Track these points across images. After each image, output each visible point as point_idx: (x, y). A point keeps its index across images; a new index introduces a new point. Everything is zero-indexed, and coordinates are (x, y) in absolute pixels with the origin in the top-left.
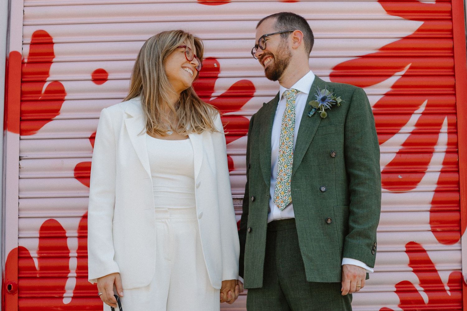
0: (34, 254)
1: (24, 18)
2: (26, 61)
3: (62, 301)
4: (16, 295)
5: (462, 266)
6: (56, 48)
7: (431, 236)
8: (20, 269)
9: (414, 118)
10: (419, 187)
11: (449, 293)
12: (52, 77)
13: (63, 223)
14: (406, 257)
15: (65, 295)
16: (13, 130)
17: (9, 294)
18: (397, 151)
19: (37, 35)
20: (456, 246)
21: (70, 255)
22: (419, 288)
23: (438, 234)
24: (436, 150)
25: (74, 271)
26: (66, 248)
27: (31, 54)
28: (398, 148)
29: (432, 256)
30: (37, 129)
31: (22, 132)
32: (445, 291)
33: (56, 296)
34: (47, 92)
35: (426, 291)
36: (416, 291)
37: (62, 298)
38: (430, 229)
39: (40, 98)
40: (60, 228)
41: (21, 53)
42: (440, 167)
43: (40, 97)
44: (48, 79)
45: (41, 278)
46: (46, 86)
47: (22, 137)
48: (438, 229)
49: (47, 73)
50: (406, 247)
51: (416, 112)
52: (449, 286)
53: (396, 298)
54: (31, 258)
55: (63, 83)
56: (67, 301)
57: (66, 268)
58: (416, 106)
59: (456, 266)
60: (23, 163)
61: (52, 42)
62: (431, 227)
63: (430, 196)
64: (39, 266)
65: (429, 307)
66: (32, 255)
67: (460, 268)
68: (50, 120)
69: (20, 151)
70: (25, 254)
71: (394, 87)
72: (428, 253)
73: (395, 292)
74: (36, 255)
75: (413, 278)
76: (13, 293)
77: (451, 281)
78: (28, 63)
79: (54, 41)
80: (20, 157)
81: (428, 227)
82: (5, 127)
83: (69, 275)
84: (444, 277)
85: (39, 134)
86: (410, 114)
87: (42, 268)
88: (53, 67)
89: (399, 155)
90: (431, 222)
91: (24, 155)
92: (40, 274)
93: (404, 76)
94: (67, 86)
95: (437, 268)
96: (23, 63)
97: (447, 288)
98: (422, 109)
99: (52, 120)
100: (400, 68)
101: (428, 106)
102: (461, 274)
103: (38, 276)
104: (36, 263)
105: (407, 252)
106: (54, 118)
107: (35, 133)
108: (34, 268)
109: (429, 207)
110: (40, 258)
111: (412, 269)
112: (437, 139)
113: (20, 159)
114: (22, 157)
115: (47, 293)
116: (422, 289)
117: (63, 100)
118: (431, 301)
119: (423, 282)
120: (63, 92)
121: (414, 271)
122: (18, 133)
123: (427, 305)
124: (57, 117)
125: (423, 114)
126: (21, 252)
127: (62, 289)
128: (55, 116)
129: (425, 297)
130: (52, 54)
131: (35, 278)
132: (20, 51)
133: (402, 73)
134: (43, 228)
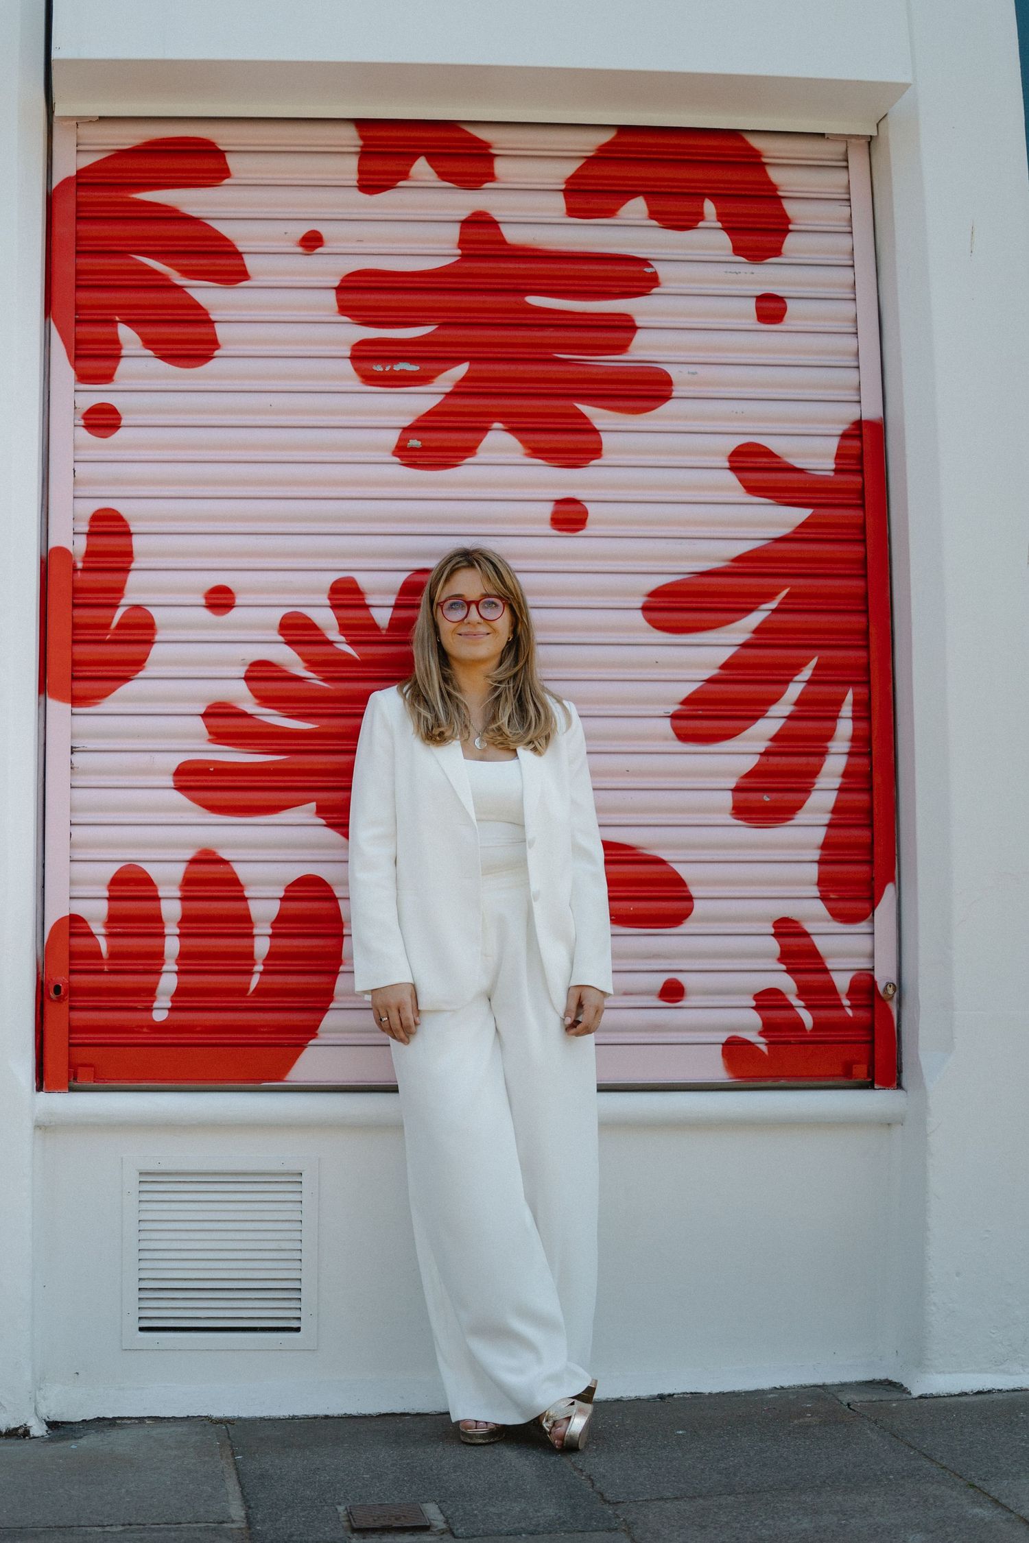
0: (98, 928)
1: (75, 483)
2: (80, 565)
3: (151, 1015)
4: (66, 1004)
5: (874, 963)
6: (138, 543)
7: (820, 908)
8: (73, 955)
9: (794, 691)
10: (801, 817)
11: (850, 1012)
12: (129, 598)
13: (153, 871)
14: (774, 945)
15: (156, 1005)
16: (59, 697)
17: (52, 1000)
18: (762, 750)
19: (99, 517)
20: (863, 927)
21: (167, 931)
22: (795, 1002)
23: (833, 905)
24: (832, 750)
25: (173, 961)
26: (158, 919)
27: (89, 554)
28: (762, 746)
29: (821, 944)
30: (103, 695)
31: (77, 700)
32: (842, 1007)
33: (139, 1005)
34: (120, 626)
35: (807, 1007)
36: (791, 1007)
37: (150, 1009)
38: (818, 894)
39: (108, 637)
40: (148, 881)
41: (72, 552)
42: (837, 782)
43: (107, 634)
44: (123, 602)
45: (111, 972)
46: (120, 613)
47: (76, 710)
48: (832, 896)
49: (119, 591)
50: (774, 927)
51: (797, 678)
52: (850, 1000)
53: (755, 1019)
54: (91, 935)
55: (152, 611)
56: (159, 1016)
57: (159, 955)
58: (798, 667)
59: (863, 964)
60: (78, 758)
61: (130, 531)
62: (820, 891)
63: (819, 835)
64: (108, 952)
65: (813, 1036)
66: (95, 931)
67: (869, 966)
68: (127, 679)
69: (73, 736)
70: (82, 928)
71: (757, 631)
72: (814, 938)
73: (753, 1008)
74: (103, 931)
75: (786, 983)
76: (60, 1000)
77: (854, 989)
78: (84, 570)
79: (133, 529)
80: (72, 747)
81: (815, 891)
82: (43, 688)
83: (165, 968)
84: (842, 982)
85: (106, 705)
86: (787, 683)
87: (113, 955)
88: (133, 579)
89: (765, 758)
90: (821, 882)
91: (78, 743)
92: (109, 965)
93: (774, 611)
94: (158, 615)
95: (829, 966)
96: (75, 570)
97: (846, 1002)
98: (806, 673)
99: (131, 680)
100: (770, 596)
101: (817, 667)
102: (872, 977)
103: (106, 968)
104: (103, 944)
105: (775, 935)
106: (136, 676)
107: (98, 703)
108: (98, 955)
109: (816, 855)
110: (109, 936)
111: (783, 967)
112: (834, 729)
113: (72, 753)
114: (75, 748)
115: (120, 1001)
116: (802, 1003)
117: (150, 643)
118: (817, 1025)
119: (803, 992)
120: (150, 626)
121: (788, 971)
122: (68, 702)
123: (809, 1033)
124: (141, 674)
125: (809, 682)
126: (75, 924)
127: (151, 992)
128: (138, 671)
129: (807, 1018)
130: (128, 554)
131: (101, 972)
132: (70, 549)
133: (773, 605)
134: (115, 882)
